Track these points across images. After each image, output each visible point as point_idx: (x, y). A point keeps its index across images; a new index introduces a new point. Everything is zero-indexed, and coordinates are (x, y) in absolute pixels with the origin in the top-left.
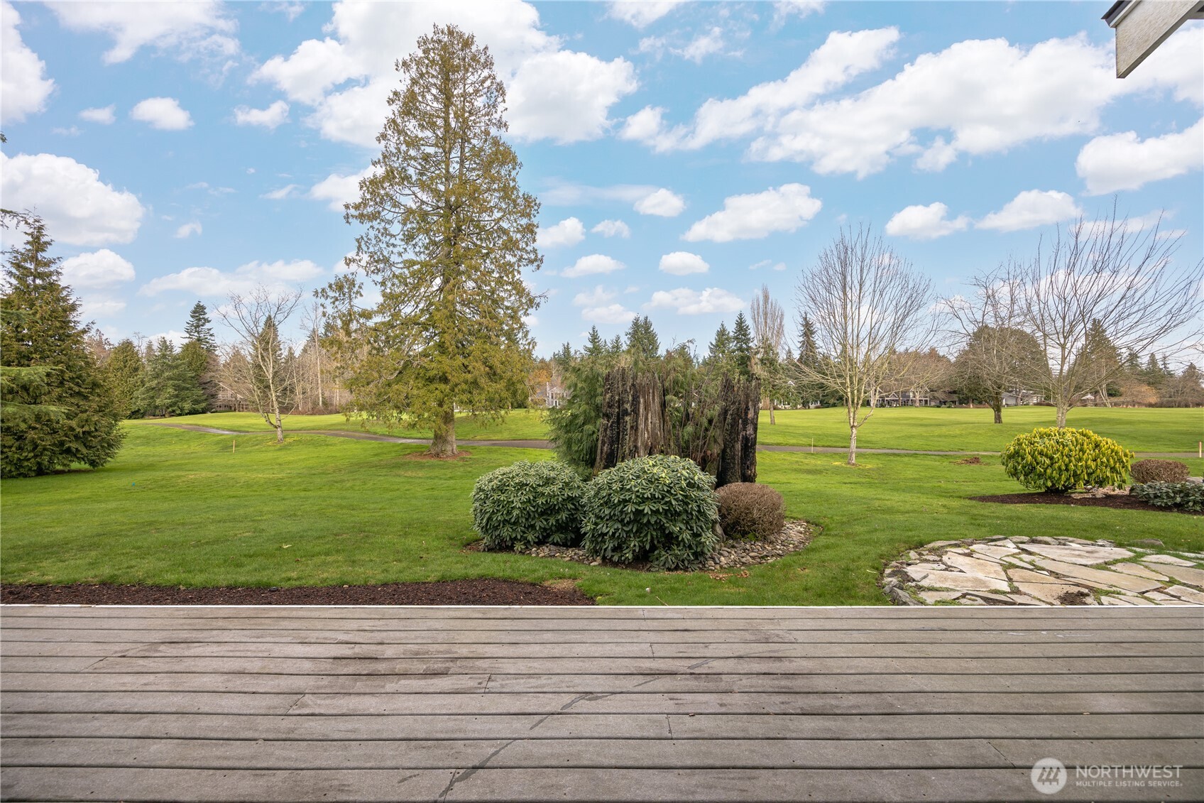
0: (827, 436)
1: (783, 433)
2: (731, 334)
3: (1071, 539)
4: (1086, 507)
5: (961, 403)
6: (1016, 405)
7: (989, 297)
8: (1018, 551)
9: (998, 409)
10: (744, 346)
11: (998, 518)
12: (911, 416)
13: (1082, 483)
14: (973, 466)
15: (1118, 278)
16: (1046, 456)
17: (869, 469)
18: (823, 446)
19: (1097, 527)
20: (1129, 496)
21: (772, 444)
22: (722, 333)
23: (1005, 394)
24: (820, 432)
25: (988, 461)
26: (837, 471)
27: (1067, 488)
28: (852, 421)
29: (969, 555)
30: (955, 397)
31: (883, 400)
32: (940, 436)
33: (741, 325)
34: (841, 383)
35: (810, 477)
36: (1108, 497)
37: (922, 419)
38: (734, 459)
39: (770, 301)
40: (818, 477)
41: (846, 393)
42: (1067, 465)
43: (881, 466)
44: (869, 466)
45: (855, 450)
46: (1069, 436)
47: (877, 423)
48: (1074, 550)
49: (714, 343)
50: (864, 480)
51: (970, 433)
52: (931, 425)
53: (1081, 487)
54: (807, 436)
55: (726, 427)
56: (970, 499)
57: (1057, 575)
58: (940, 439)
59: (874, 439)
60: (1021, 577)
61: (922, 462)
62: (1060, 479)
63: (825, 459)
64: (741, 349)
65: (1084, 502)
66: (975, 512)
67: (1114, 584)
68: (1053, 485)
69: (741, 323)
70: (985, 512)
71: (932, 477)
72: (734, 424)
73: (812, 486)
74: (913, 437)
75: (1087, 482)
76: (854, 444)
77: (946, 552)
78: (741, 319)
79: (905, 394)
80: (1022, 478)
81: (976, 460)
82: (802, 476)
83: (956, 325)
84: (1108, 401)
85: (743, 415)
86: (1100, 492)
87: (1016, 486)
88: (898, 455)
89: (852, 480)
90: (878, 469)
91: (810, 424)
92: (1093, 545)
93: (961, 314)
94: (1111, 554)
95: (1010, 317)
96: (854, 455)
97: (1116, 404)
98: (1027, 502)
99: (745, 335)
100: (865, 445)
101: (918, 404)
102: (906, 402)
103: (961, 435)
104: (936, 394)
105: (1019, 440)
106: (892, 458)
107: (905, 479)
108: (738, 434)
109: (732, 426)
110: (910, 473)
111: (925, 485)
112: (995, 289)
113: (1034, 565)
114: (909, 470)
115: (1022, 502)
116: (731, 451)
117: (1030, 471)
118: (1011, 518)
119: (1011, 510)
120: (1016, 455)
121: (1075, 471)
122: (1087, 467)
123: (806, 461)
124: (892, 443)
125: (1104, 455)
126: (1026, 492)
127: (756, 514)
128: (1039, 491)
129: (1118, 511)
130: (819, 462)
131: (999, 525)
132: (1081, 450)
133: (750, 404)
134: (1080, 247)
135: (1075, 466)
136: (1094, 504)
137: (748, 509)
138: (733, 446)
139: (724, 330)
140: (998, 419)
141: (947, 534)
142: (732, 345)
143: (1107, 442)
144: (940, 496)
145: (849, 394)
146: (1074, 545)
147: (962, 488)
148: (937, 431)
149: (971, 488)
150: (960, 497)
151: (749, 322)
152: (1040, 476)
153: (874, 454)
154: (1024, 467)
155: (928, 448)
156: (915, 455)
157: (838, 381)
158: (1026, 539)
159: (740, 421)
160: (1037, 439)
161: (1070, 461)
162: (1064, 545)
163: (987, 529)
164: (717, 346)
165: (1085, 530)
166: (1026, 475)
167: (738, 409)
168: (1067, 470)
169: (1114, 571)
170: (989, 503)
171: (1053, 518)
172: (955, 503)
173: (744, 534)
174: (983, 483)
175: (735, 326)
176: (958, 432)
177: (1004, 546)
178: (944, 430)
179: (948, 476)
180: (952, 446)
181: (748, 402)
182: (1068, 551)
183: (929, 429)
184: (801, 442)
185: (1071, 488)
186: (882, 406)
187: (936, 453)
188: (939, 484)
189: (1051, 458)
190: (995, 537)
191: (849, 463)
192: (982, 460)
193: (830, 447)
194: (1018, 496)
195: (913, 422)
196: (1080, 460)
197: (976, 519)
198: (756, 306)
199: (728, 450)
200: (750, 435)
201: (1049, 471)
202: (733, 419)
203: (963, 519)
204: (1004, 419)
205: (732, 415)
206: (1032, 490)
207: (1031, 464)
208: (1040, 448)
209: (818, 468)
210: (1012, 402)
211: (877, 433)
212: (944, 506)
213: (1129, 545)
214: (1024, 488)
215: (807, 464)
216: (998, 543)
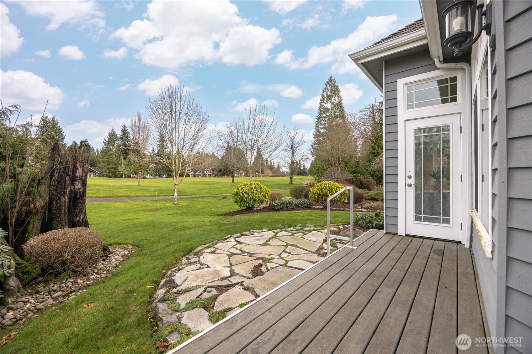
0: (166, 190)
1: (143, 190)
2: (118, 136)
3: (255, 231)
4: (258, 213)
5: (222, 176)
6: (239, 176)
7: (230, 133)
8: (235, 243)
9: (233, 177)
10: (127, 143)
11: (230, 224)
12: (205, 180)
13: (257, 203)
14: (225, 200)
15: (265, 129)
16: (247, 193)
17: (183, 206)
18: (163, 196)
19: (262, 222)
20: (269, 207)
21: (134, 197)
22: (112, 136)
23: (235, 172)
24: (163, 189)
25: (229, 197)
26: (167, 208)
27: (253, 206)
28: (175, 182)
29: (213, 252)
30: (220, 173)
31: (195, 174)
32: (214, 188)
33: (124, 131)
34: (169, 162)
35: (152, 213)
36: (264, 208)
37: (209, 182)
38: (61, 210)
39: (142, 121)
40: (157, 212)
41: (172, 167)
42: (253, 197)
43: (189, 203)
44: (183, 204)
45: (176, 196)
46: (253, 185)
47: (191, 184)
48: (256, 236)
49: (107, 139)
50: (179, 212)
51: (224, 187)
52: (211, 184)
53: (256, 205)
54: (155, 191)
55: (53, 183)
56: (221, 215)
57: (250, 254)
58: (214, 190)
59: (188, 191)
60: (236, 261)
61: (206, 200)
62: (251, 202)
63: (163, 202)
64: (124, 145)
65: (258, 211)
66: (221, 222)
67: (271, 253)
68: (249, 205)
69: (125, 130)
70: (225, 222)
71: (209, 207)
72: (61, 180)
73: (150, 219)
74: (204, 189)
75: (258, 203)
76: (176, 194)
77: (203, 253)
78: (125, 128)
79: (203, 171)
80: (239, 203)
81: (225, 198)
82: (147, 213)
83: (220, 143)
84: (261, 175)
85: (71, 173)
86: (262, 206)
87: (237, 207)
88: (197, 198)
89: (173, 212)
90: (187, 205)
91: (160, 185)
92: (262, 232)
93: (222, 138)
94: (268, 235)
95: (237, 142)
96: (176, 199)
97: (263, 176)
98: (240, 214)
99: (127, 137)
100: (183, 194)
101: (208, 176)
102: (204, 175)
103: (221, 188)
104: (214, 172)
105: (238, 187)
106: (194, 199)
107: (198, 209)
108: (65, 188)
109: (58, 182)
110: (200, 206)
111: (206, 211)
112: (233, 130)
113: (241, 251)
114: (200, 204)
115: (239, 214)
116: (57, 203)
117: (242, 200)
118: (234, 224)
119: (234, 219)
120: (237, 194)
121: (255, 199)
122: (259, 197)
123: (152, 204)
124: (195, 192)
125: (263, 191)
126: (240, 209)
127: (67, 256)
128: (244, 208)
129: (267, 213)
130: (159, 205)
131: (229, 228)
132: (257, 190)
133: (78, 164)
134: (256, 115)
135: (255, 197)
136: (261, 211)
137: (59, 253)
138: (59, 199)
139: (114, 133)
140: (233, 181)
141: (207, 239)
142: (119, 142)
143: (264, 187)
144: (211, 216)
145: (174, 168)
146: (256, 234)
147: (220, 210)
148: (213, 186)
149: (223, 210)
150: (217, 215)
151: (129, 131)
152: (245, 202)
153: (186, 198)
154: (239, 199)
155: (209, 193)
156: (203, 197)
157: (168, 161)
158: (239, 234)
159: (68, 178)
160: (244, 187)
161: (254, 195)
162: (253, 234)
163: (224, 232)
164: (109, 142)
165: (259, 225)
166: (240, 202)
167: (65, 168)
168: (253, 199)
169: (270, 245)
170: (228, 217)
171: (249, 220)
172: (214, 219)
173: (57, 274)
174: (227, 207)
175: (121, 131)
176: (220, 186)
177: (230, 242)
178: (215, 186)
179: (215, 205)
180: (218, 192)
181: (76, 164)
182: (254, 238)
183: (210, 185)
184: (151, 194)
185: (254, 206)
186: (194, 177)
187: (212, 196)
188: (211, 210)
189: (248, 194)
190: (227, 237)
191: (174, 204)
192: (227, 197)
193: (166, 196)
194: (238, 211)
195: (205, 183)
196: (256, 194)
197: (221, 227)
198: (133, 122)
199: (54, 203)
200: (78, 189)
201: (247, 200)
202: (60, 176)
203: (216, 227)
204: (235, 181)
205: (59, 173)
206: (243, 208)
207: (242, 197)
208: (245, 190)
209: (157, 208)
210: (237, 175)
211: (190, 188)
212: (210, 221)
213: (272, 229)
214: (239, 207)
215: (152, 206)
216: (228, 240)
